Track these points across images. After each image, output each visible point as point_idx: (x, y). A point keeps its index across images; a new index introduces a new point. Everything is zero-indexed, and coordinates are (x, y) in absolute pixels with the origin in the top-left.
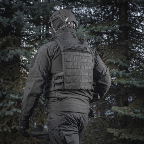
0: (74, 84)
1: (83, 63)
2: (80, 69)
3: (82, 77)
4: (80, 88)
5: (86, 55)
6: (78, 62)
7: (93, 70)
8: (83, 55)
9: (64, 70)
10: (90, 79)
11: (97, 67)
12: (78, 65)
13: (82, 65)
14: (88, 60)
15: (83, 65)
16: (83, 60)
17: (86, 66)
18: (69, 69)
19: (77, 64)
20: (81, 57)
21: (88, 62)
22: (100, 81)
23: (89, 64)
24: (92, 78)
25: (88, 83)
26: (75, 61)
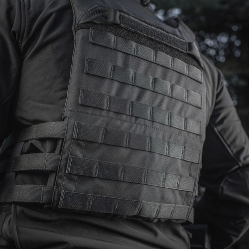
0: (107, 188)
1: (166, 100)
2: (148, 123)
3: (152, 159)
4: (136, 213)
5: (186, 72)
6: (143, 90)
7: (204, 138)
8: (170, 66)
9: (67, 113)
10: (187, 174)
11: (220, 128)
12: (142, 102)
13: (160, 104)
14: (188, 91)
15: (164, 106)
16: (169, 85)
17: (180, 113)
18: (98, 112)
19: (140, 97)
20: (159, 70)
21: (190, 100)
22: (225, 187)
23: (191, 109)
24: (197, 174)
25: (177, 193)
26: (130, 81)
